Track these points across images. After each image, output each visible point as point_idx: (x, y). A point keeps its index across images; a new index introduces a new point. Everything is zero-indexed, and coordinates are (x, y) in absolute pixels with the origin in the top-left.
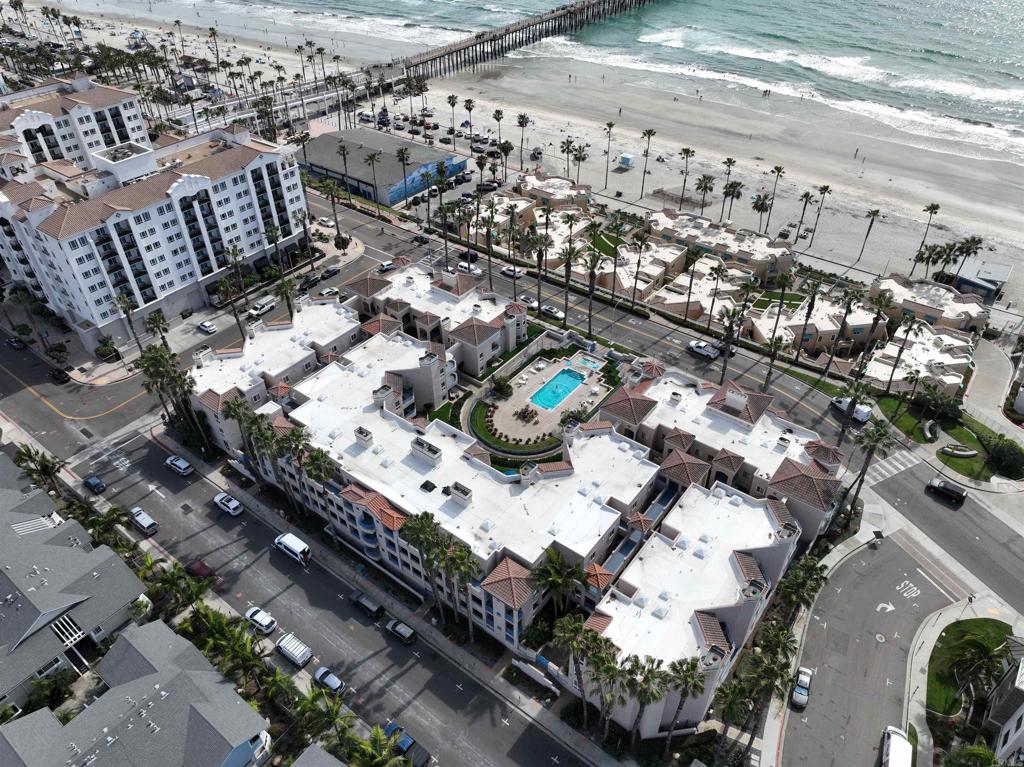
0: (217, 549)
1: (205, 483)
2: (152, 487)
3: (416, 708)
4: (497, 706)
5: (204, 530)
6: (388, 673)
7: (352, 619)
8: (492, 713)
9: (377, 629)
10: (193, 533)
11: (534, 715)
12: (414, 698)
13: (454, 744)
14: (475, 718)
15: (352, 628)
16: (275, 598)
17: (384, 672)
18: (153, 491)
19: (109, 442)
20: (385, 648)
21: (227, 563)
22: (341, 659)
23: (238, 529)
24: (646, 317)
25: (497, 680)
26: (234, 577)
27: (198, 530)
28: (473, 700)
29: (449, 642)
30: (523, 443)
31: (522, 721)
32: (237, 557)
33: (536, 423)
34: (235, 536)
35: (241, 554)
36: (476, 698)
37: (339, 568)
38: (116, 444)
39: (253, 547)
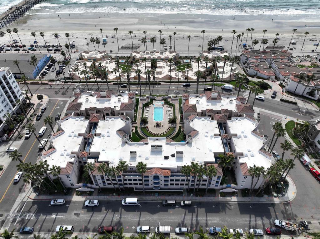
0: (104, 219)
1: (74, 202)
2: (54, 216)
3: (210, 220)
4: (227, 204)
5: (92, 217)
6: (193, 217)
7: (168, 210)
8: (227, 207)
9: (178, 208)
10: (89, 220)
11: (236, 200)
12: (207, 218)
13: (227, 221)
14: (225, 211)
15: (171, 212)
16: (139, 220)
17: (192, 217)
18: (56, 217)
19: (13, 212)
20: (186, 211)
21: (112, 221)
22: (178, 223)
23: (103, 209)
24: (160, 84)
25: (220, 199)
26: (119, 224)
27: (89, 218)
28: (220, 208)
29: (200, 197)
30: (165, 133)
31: (235, 204)
32: (113, 217)
33: (162, 126)
34: (105, 212)
35: (114, 216)
36: (220, 207)
37: (149, 199)
38: (18, 211)
39: (115, 210)
